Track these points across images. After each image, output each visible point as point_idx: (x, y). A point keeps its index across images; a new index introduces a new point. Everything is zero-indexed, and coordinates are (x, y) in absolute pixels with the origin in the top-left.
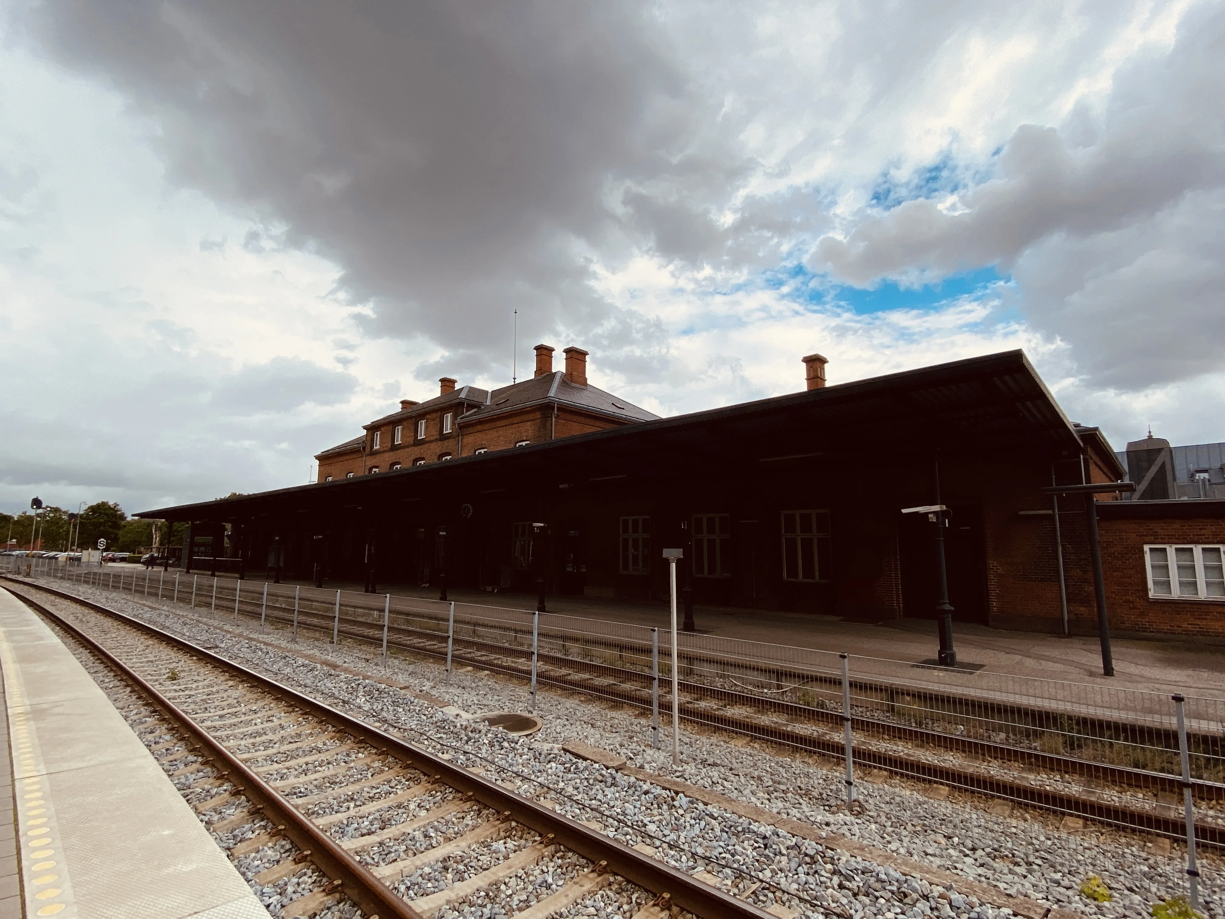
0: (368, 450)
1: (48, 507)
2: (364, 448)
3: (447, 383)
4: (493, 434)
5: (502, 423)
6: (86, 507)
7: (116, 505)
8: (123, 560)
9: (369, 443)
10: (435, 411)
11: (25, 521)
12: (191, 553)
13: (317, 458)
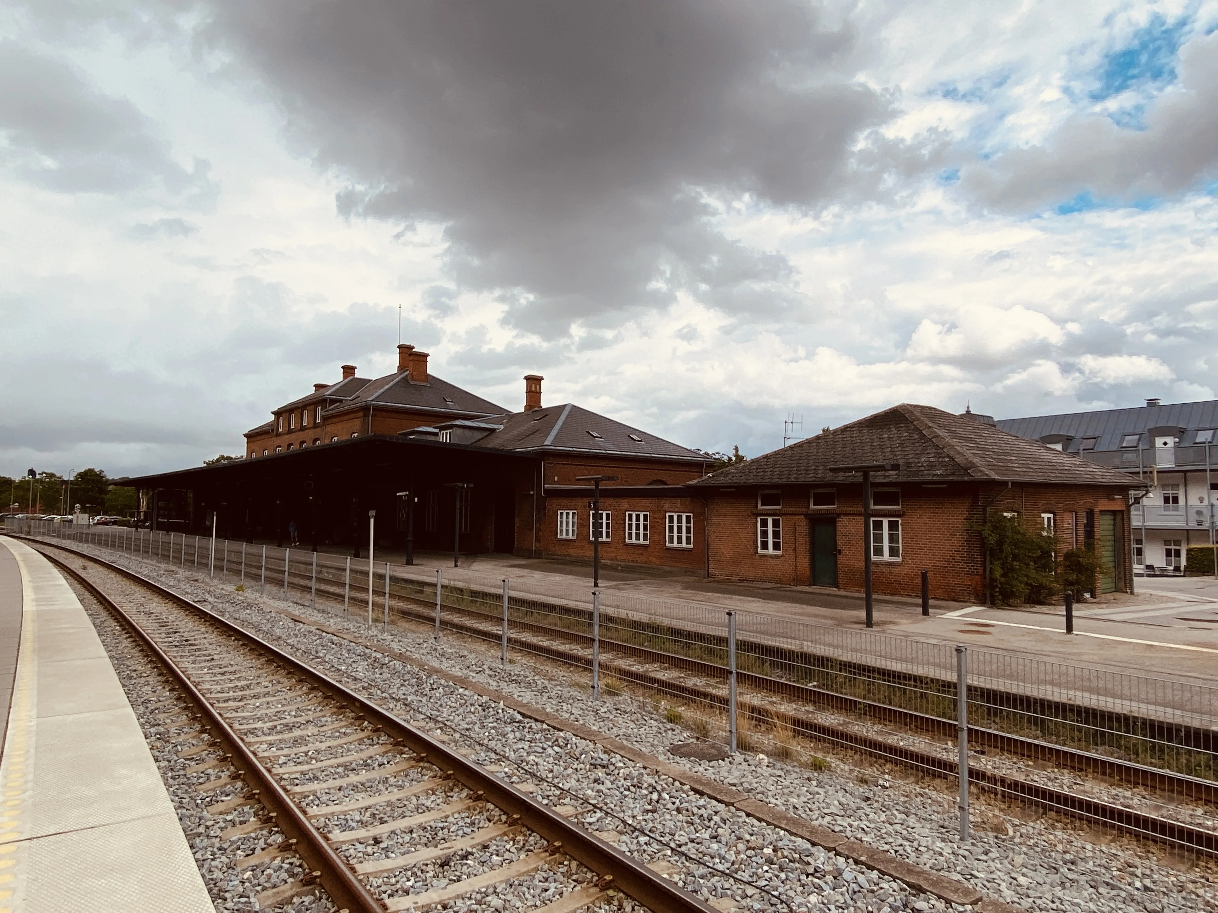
0: (275, 432)
1: (43, 473)
2: (273, 430)
3: (349, 372)
4: (340, 426)
6: (75, 474)
7: (101, 471)
8: (115, 523)
9: (276, 427)
11: (23, 485)
13: (246, 436)
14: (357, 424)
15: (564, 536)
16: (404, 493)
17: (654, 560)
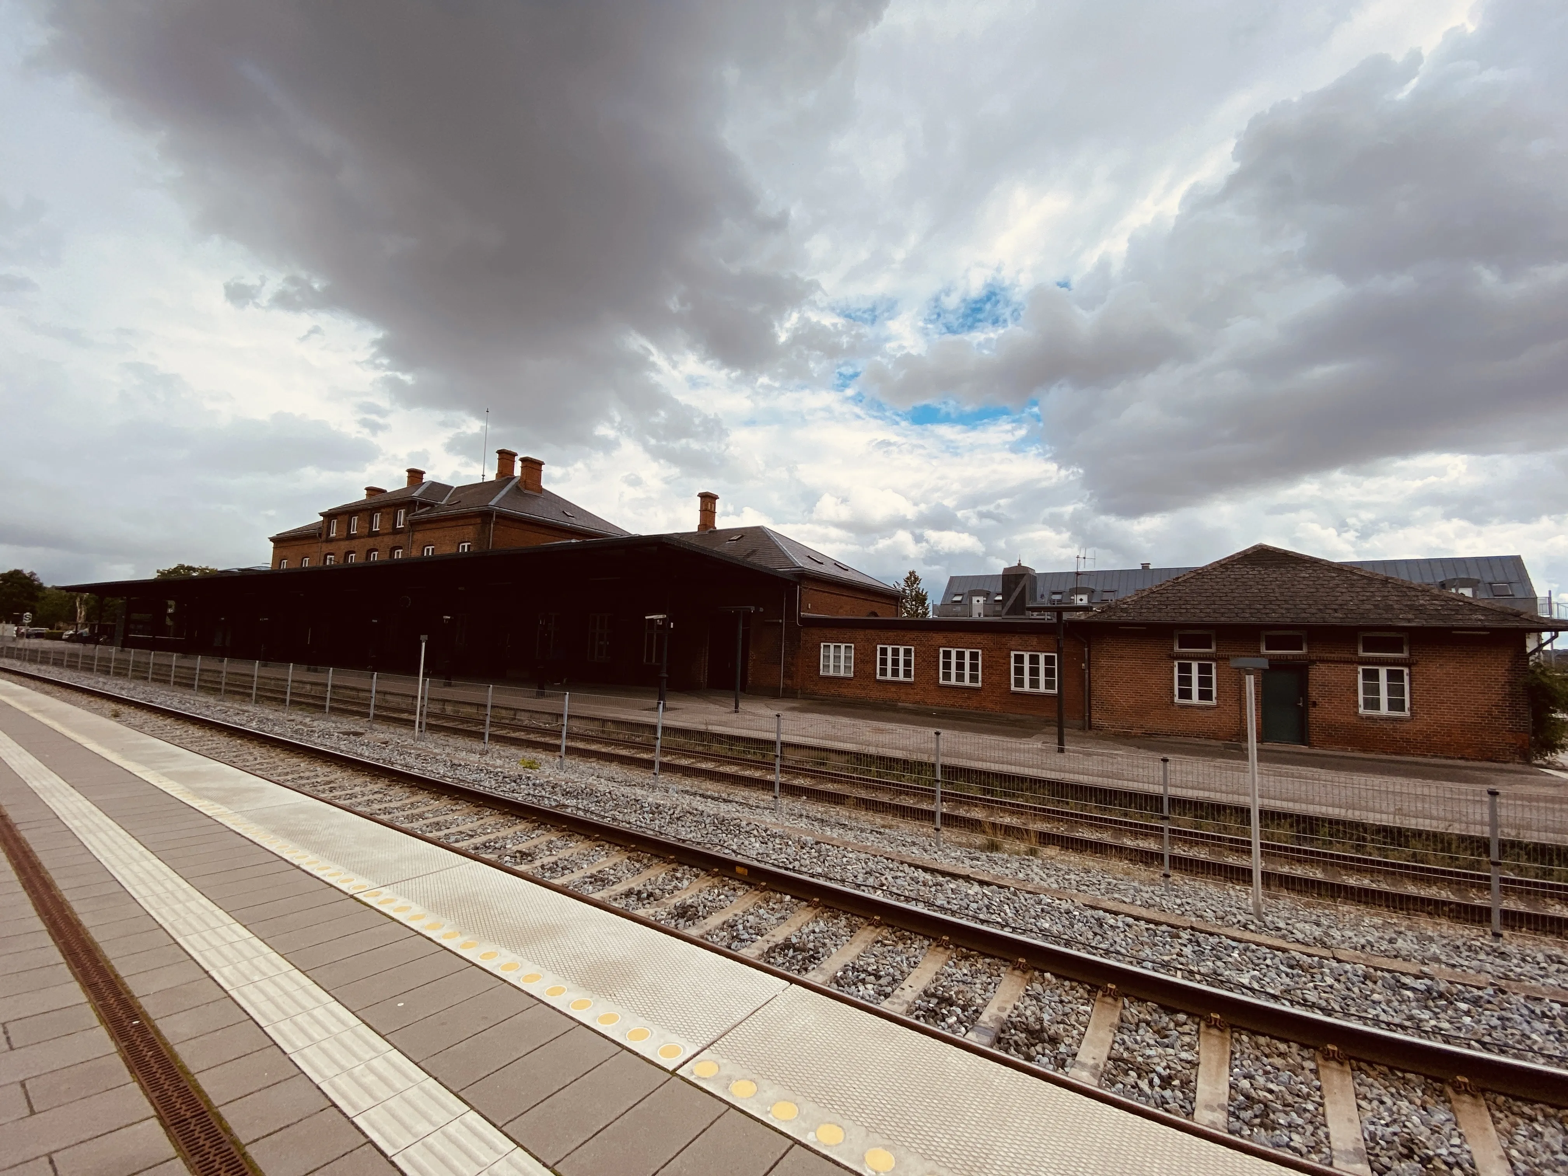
0: (324, 537)
2: (320, 535)
3: (415, 475)
4: (442, 533)
5: (449, 524)
8: (41, 635)
9: (325, 530)
10: (388, 506)
12: (127, 631)
13: (272, 539)
14: (470, 531)
15: (831, 673)
16: (661, 616)
17: (990, 705)
